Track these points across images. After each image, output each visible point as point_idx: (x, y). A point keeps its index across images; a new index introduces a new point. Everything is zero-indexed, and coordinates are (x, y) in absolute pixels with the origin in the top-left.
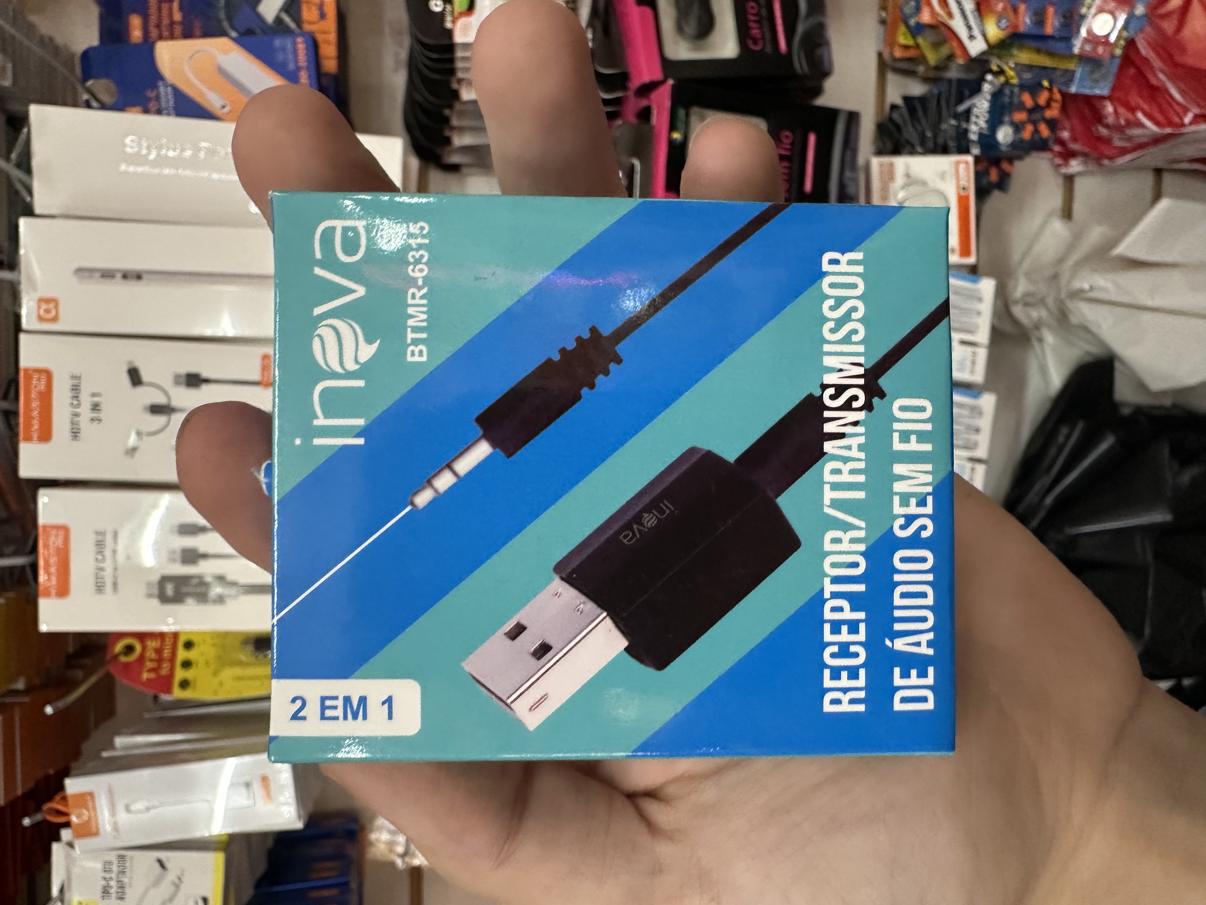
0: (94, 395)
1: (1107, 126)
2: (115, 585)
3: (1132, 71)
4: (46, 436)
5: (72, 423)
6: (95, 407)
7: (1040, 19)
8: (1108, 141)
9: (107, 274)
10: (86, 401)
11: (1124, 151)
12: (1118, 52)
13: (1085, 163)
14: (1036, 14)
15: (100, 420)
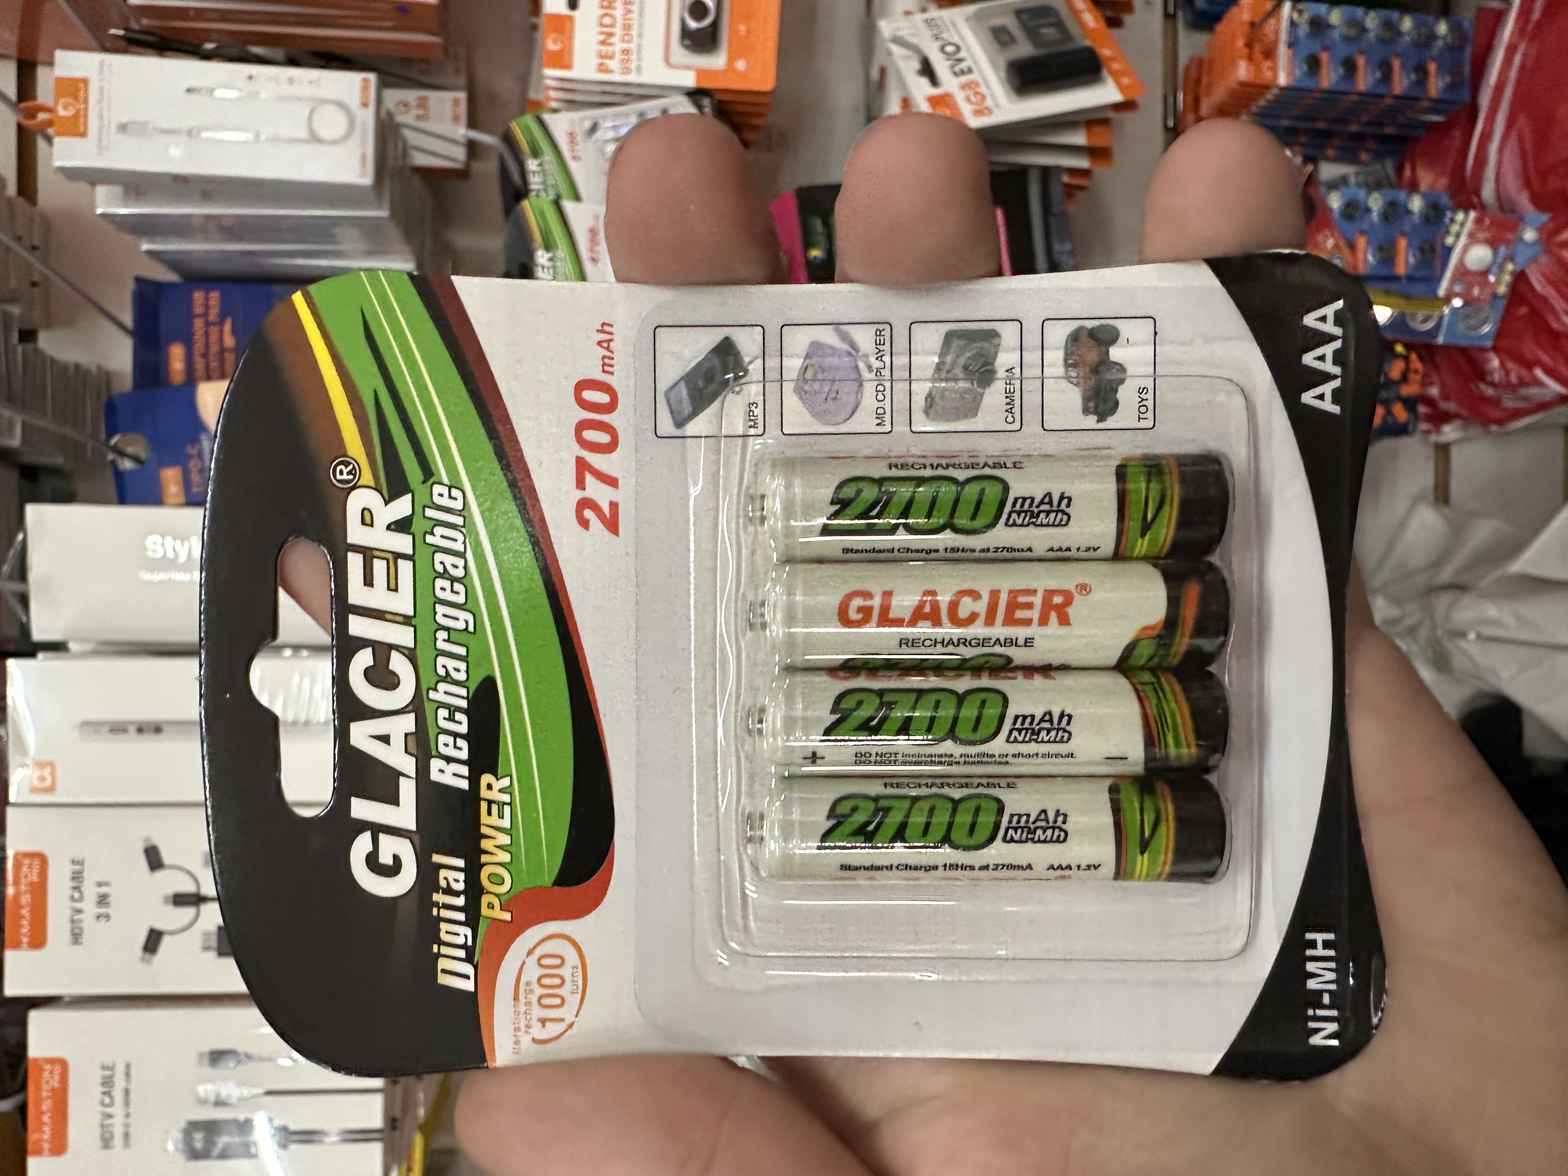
0: (100, 885)
1: (1492, 384)
2: (126, 1135)
3: (1523, 310)
4: (38, 941)
5: (72, 921)
6: (103, 900)
7: (1387, 254)
8: (1495, 402)
9: (118, 728)
10: (90, 891)
11: (1517, 414)
12: (1502, 290)
13: (1464, 428)
14: (1381, 249)
15: (108, 917)
